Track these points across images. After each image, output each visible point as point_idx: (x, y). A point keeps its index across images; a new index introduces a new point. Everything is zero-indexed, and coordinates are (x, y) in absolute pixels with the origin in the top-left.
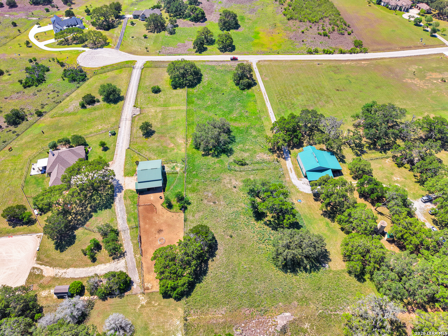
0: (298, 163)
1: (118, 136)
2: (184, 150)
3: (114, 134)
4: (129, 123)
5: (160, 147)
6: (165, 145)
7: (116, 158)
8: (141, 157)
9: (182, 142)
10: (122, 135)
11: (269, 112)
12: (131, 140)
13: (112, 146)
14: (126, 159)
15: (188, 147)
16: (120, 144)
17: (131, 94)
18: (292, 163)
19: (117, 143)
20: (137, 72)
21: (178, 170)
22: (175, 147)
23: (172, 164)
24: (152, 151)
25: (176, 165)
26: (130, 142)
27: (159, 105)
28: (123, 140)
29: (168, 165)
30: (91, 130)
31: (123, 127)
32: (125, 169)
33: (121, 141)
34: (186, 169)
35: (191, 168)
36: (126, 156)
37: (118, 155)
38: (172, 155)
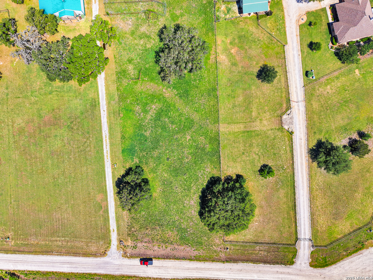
0: (86, 10)
1: (302, 70)
2: (219, 42)
3: (307, 74)
4: (293, 97)
5: (247, 48)
6: (242, 52)
7: (297, 29)
8: (268, 31)
9: (221, 57)
10: (297, 72)
11: (106, 111)
12: (283, 61)
13: (305, 51)
14: (285, 27)
15: (214, 47)
16: (296, 53)
17: (302, 164)
18: (92, 11)
19: (300, 56)
20: (305, 233)
21: (223, 7)
22: (229, 47)
23: (231, 17)
24: (256, 40)
25: (226, 15)
26: (285, 58)
27: (258, 135)
28: (294, 61)
29: (234, 15)
30: (339, 84)
31: (299, 88)
32: (283, 11)
33: (296, 60)
34: (215, 8)
35: (208, 10)
36: (285, 33)
37: (295, 34)
38: (232, 33)
